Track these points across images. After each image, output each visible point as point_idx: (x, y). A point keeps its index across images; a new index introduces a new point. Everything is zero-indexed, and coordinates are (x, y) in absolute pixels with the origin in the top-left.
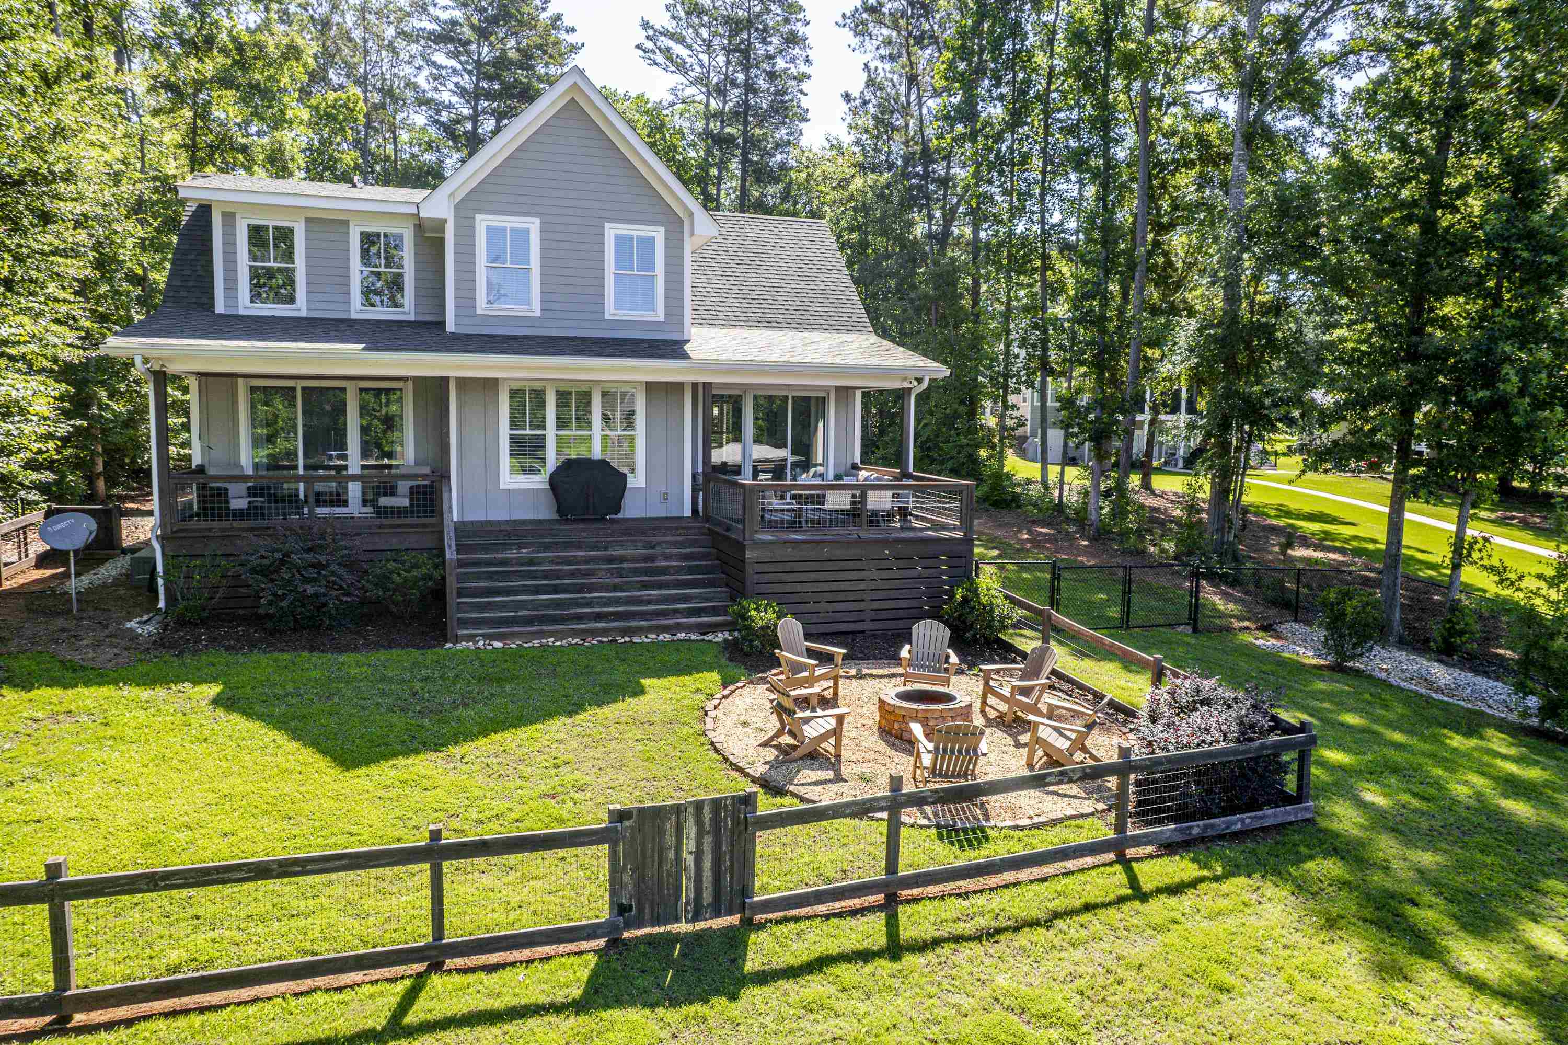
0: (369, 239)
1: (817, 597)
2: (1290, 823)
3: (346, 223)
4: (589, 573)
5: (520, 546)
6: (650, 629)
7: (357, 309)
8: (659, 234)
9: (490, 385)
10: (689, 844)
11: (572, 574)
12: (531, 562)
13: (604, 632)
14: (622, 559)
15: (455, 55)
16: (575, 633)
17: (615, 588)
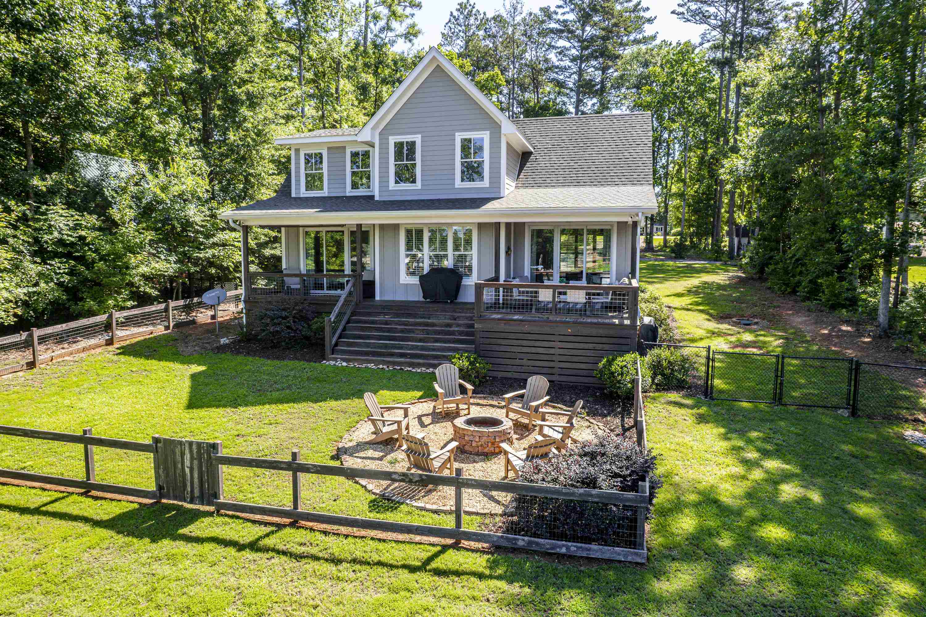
0: (355, 155)
1: (522, 356)
2: (620, 562)
3: (344, 148)
4: (410, 331)
5: (385, 314)
6: (423, 365)
7: (349, 192)
8: (485, 136)
9: (396, 227)
10: (187, 463)
11: (402, 331)
12: (386, 323)
13: (399, 364)
14: (433, 325)
15: (568, 39)
16: (384, 363)
17: (420, 340)
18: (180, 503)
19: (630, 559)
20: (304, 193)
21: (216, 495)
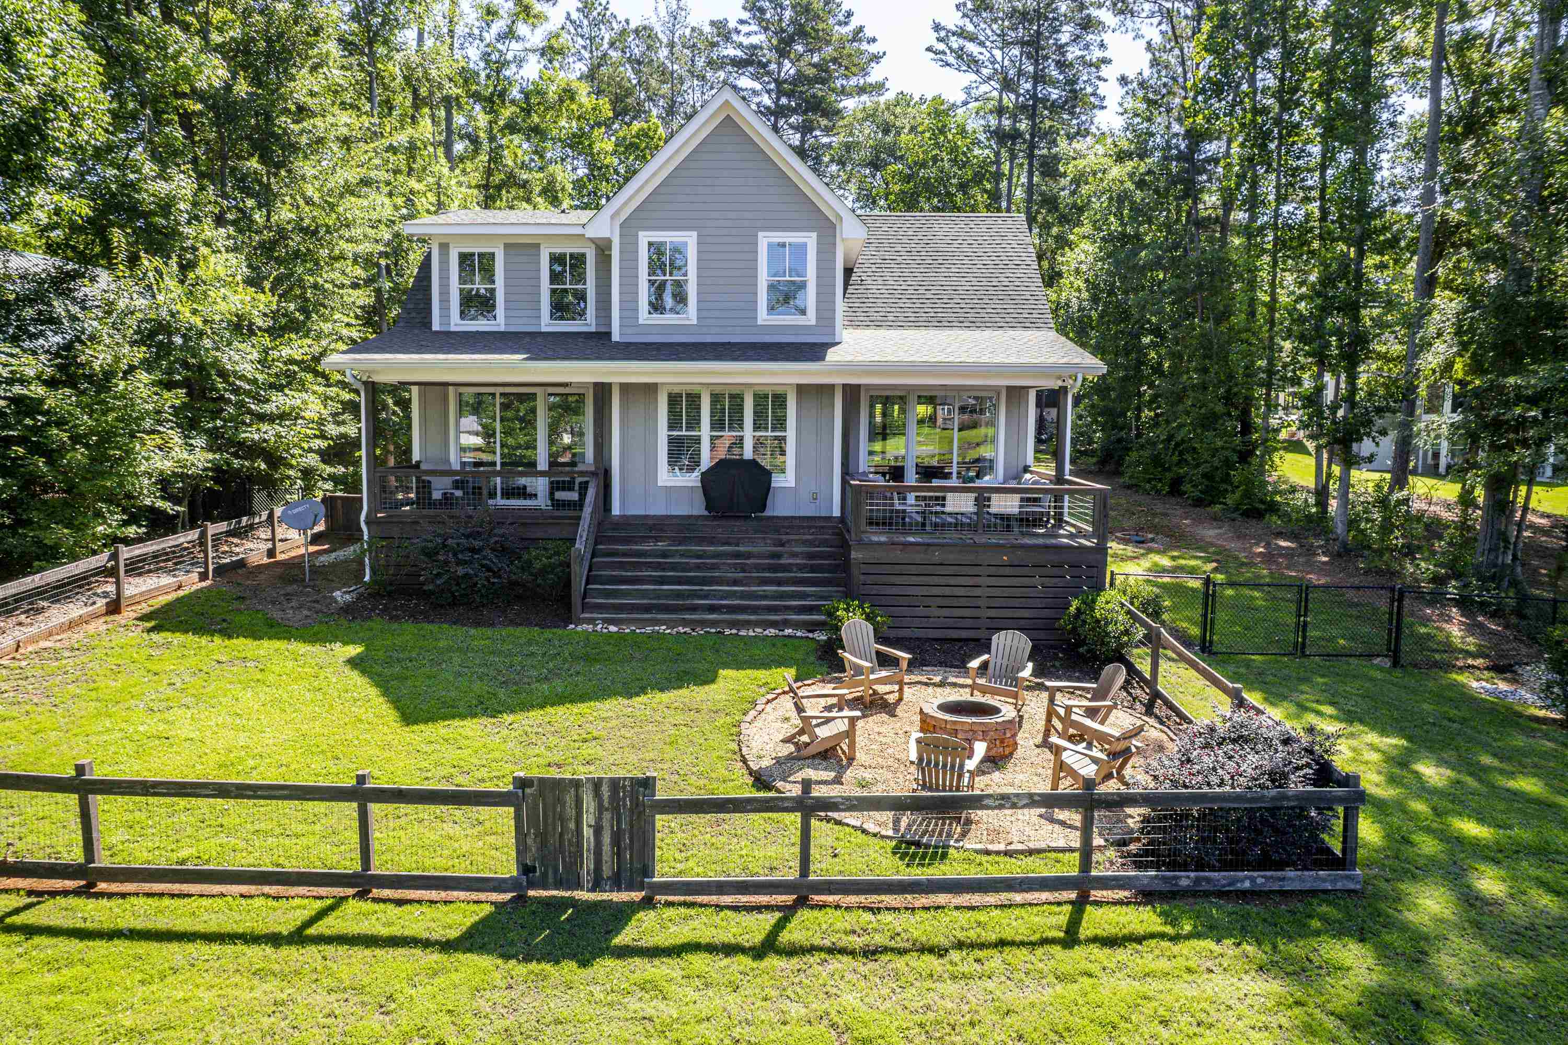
0: (557, 259)
1: (928, 601)
3: (537, 246)
4: (714, 567)
5: (657, 539)
6: (757, 624)
7: (547, 324)
8: (811, 240)
9: (650, 389)
10: (588, 818)
11: (698, 567)
12: (664, 555)
13: (713, 623)
14: (749, 556)
15: (756, 77)
16: (685, 623)
17: (735, 582)
18: (567, 894)
19: (1339, 885)
20: (457, 324)
21: (647, 870)
